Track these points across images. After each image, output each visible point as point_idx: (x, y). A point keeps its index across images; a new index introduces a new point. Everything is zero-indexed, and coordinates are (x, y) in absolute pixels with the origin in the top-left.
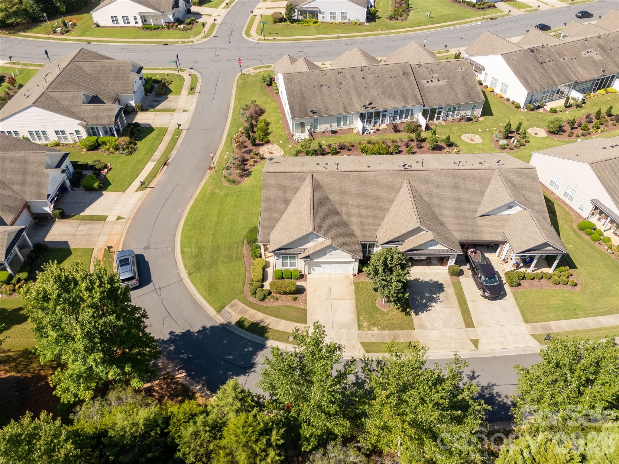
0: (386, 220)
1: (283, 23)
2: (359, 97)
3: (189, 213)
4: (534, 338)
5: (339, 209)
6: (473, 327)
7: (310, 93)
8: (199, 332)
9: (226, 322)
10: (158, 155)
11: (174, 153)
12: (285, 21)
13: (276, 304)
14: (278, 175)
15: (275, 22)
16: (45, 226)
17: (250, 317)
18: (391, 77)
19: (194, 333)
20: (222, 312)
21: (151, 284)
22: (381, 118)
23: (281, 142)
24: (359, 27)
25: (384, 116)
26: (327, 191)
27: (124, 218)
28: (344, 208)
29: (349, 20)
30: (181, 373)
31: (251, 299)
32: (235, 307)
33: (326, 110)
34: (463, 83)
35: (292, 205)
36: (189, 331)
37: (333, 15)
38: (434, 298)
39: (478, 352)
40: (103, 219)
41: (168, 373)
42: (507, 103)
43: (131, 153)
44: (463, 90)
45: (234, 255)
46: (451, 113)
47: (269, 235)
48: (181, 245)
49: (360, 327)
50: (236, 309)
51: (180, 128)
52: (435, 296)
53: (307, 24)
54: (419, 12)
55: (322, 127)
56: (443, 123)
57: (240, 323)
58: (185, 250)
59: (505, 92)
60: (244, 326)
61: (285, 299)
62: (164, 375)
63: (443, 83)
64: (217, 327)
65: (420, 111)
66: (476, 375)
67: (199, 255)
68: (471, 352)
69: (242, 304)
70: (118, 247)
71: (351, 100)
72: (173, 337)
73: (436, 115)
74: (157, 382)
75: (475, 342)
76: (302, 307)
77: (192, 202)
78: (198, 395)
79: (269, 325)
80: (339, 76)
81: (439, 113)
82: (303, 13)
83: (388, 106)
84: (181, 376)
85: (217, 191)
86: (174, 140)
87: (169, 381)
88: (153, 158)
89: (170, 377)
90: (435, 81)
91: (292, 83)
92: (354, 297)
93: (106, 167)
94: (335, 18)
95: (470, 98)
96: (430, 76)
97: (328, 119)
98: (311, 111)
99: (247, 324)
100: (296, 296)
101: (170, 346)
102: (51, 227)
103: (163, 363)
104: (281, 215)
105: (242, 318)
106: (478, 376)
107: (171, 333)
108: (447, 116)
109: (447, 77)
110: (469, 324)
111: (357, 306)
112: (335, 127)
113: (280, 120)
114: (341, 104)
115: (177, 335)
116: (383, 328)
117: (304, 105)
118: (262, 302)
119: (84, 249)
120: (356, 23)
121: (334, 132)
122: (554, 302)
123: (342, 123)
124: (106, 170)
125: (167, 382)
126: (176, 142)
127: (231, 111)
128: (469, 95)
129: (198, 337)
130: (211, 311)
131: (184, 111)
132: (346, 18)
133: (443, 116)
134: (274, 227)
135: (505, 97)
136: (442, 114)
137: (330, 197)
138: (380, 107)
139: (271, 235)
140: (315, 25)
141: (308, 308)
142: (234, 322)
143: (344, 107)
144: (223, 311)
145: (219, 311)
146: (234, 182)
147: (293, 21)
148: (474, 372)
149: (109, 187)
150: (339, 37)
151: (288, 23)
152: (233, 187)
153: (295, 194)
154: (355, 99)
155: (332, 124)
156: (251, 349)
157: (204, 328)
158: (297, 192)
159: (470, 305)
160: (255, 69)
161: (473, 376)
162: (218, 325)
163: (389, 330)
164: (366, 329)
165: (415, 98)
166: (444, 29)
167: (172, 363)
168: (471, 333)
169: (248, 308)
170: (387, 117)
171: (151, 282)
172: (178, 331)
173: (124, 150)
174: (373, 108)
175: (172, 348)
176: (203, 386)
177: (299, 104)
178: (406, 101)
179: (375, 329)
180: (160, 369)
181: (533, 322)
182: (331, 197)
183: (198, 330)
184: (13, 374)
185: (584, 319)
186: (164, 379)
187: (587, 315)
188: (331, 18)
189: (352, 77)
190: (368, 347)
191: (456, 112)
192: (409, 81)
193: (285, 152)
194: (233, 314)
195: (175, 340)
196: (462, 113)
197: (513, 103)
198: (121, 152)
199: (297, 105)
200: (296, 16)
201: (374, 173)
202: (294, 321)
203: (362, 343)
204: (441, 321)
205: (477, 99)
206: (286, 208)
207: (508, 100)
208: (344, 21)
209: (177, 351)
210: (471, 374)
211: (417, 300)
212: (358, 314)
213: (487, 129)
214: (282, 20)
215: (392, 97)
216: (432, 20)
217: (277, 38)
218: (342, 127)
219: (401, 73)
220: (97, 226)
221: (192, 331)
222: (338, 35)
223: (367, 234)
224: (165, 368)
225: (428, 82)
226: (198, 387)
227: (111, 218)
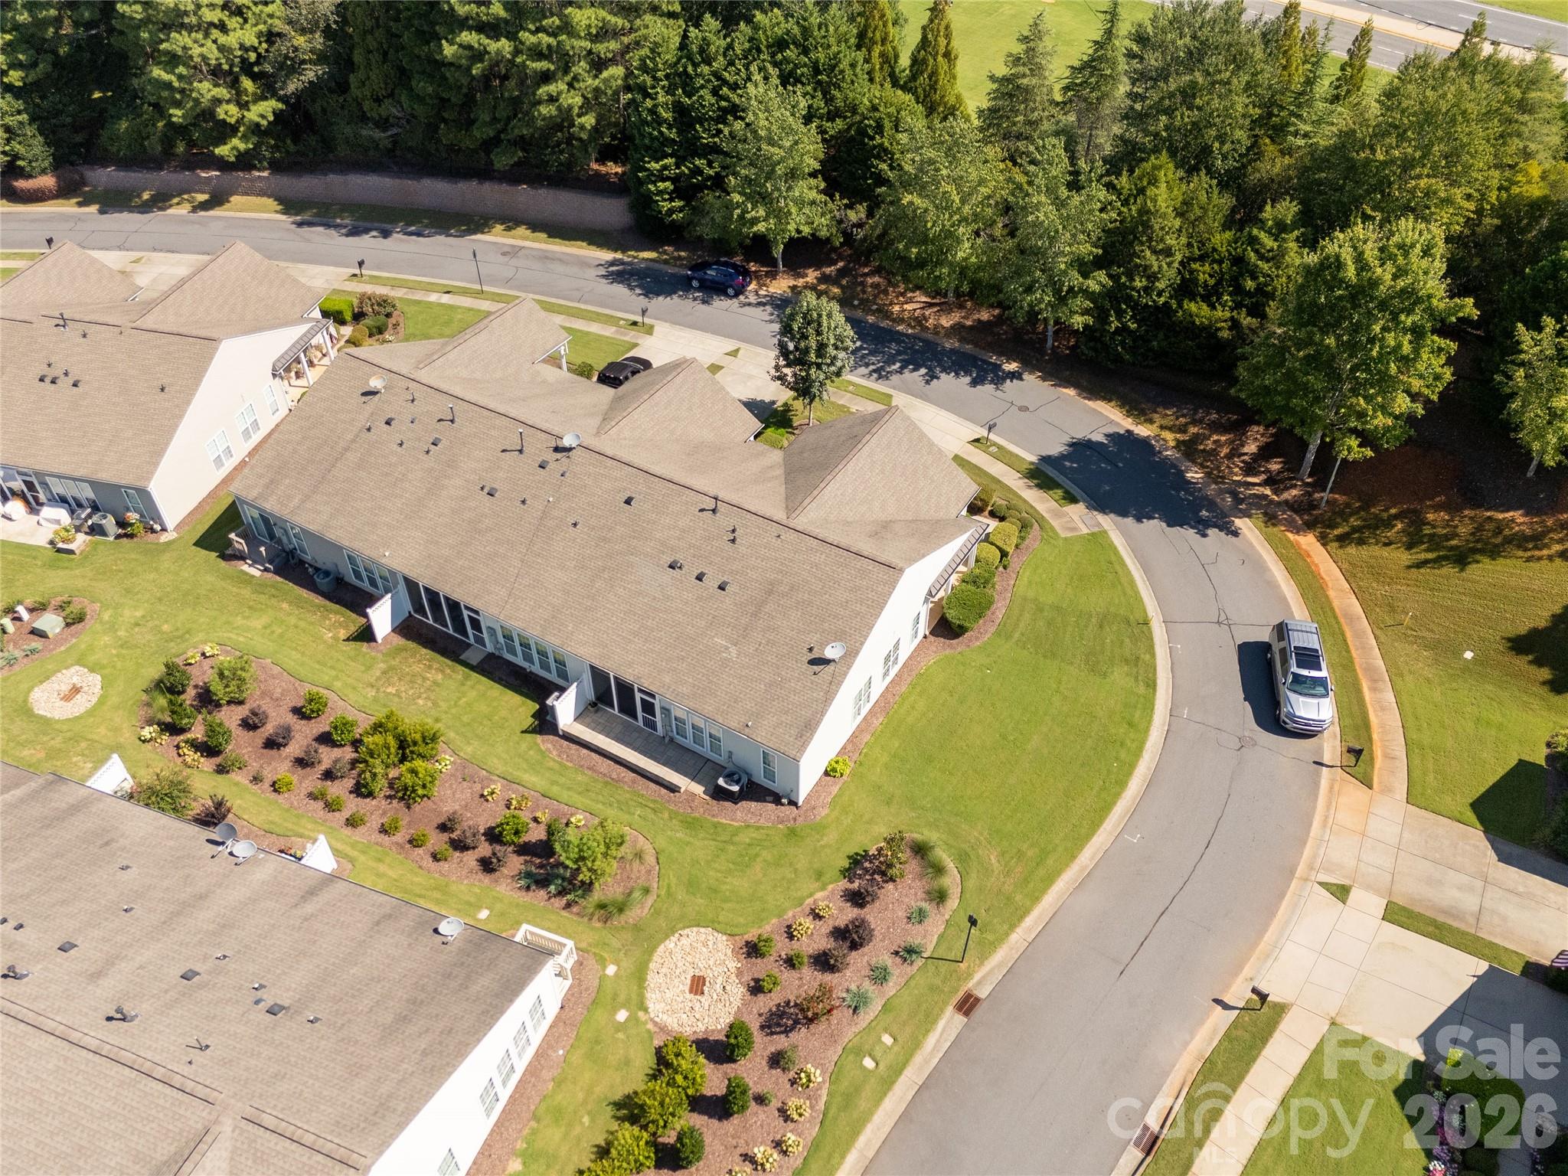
6: (713, 364)
19: (1161, 518)
20: (1097, 530)
21: (1239, 641)
23: (622, 1016)
27: (1320, 884)
32: (1069, 527)
36: (1170, 525)
39: (742, 347)
41: (1216, 483)
50: (1069, 522)
57: (1072, 499)
60: (1064, 494)
69: (1053, 524)
70: (1333, 782)
75: (733, 353)
78: (1172, 444)
84: (1194, 475)
99: (1060, 492)
103: (1223, 500)
105: (1063, 505)
115: (1192, 527)
129: (1155, 511)
130: (1117, 539)
142: (1081, 506)
144: (1094, 531)
156: (1068, 464)
162: (1112, 515)
169: (1045, 516)
171: (1240, 646)
172: (1190, 533)
175: (1204, 513)
179: (853, 412)
181: (629, 342)
183: (1151, 522)
184: (1501, 516)
190: (884, 400)
194: (1076, 518)
203: (889, 405)
204: (749, 384)
220: (1412, 890)
221: (1164, 525)
224: (1221, 492)
227: (1368, 904)
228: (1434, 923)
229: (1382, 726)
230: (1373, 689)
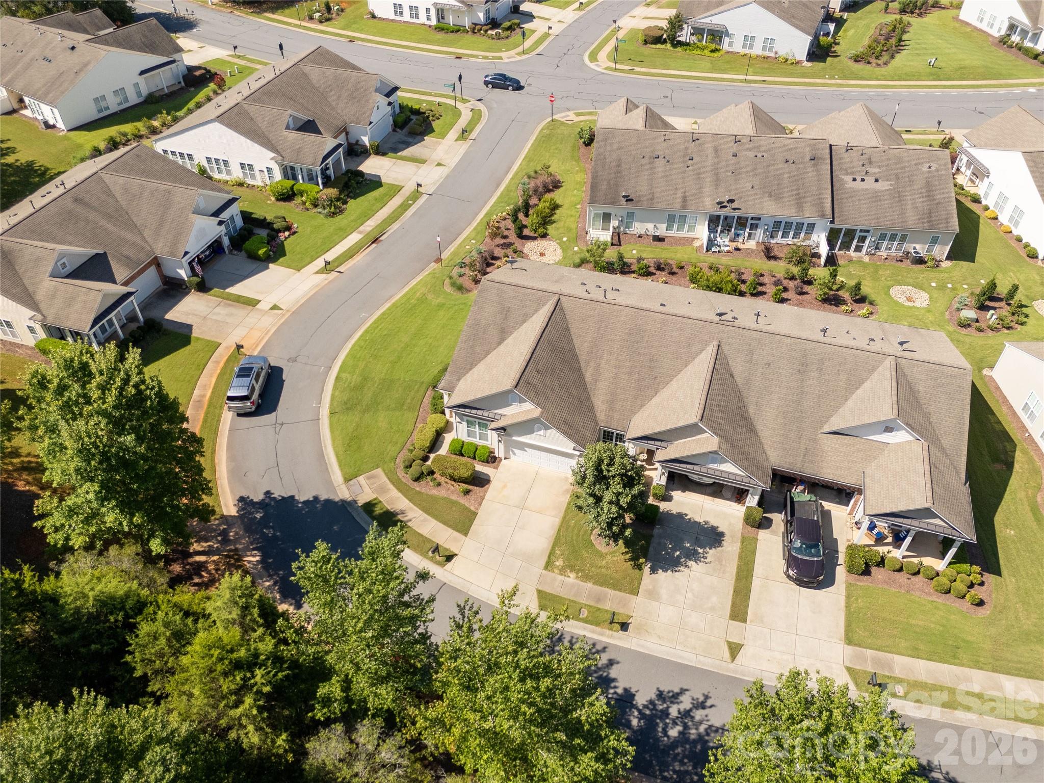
0: (656, 400)
1: (659, 46)
2: (717, 186)
3: (375, 322)
4: (850, 674)
5: (582, 364)
6: (744, 621)
7: (633, 167)
8: (306, 503)
9: (350, 499)
10: (370, 225)
11: (396, 226)
12: (665, 42)
13: (435, 492)
14: (504, 287)
15: (646, 42)
16: (173, 296)
17: (388, 502)
18: (787, 162)
19: (298, 502)
20: (351, 482)
21: (274, 414)
22: (747, 230)
23: (565, 239)
24: (791, 67)
25: (754, 227)
26: (573, 331)
27: (281, 309)
28: (592, 364)
29: (776, 53)
30: (254, 556)
31: (401, 473)
32: (373, 480)
33: (652, 199)
34: (925, 193)
35: (510, 341)
36: (292, 497)
37: (749, 40)
38: (696, 553)
39: (732, 666)
40: (252, 303)
41: (236, 550)
42: (1014, 244)
43: (333, 215)
44: (919, 205)
45: (409, 401)
46: (885, 243)
47: (459, 380)
48: (341, 367)
49: (549, 565)
50: (372, 484)
51: (420, 189)
52: (700, 551)
53: (698, 52)
54: (918, 55)
55: (639, 227)
56: (866, 259)
57: (369, 507)
58: (344, 375)
59: (1017, 224)
60: (373, 511)
61: (452, 488)
62: (231, 550)
63: (883, 186)
64: (336, 503)
65: (825, 230)
66: (708, 703)
67: (359, 388)
68: (718, 662)
69: (385, 479)
70: (254, 350)
71: (700, 189)
72: (267, 500)
73: (855, 243)
74: (215, 558)
75: (735, 649)
76: (472, 508)
77: (387, 305)
79: (410, 520)
80: (693, 145)
81: (863, 239)
82: (698, 31)
83: (764, 211)
84: (252, 559)
85: (430, 297)
86: (404, 207)
87: (233, 561)
88: (361, 228)
89: (236, 557)
90: (870, 180)
91: (608, 146)
92: (562, 514)
93: (288, 228)
94: (751, 47)
95: (930, 221)
96: (864, 170)
97: (652, 214)
98: (624, 197)
99: (378, 510)
100: (470, 487)
101: (258, 512)
102: (180, 301)
103: (237, 533)
104: (488, 353)
105: (375, 499)
106: (711, 706)
107: (268, 493)
108: (877, 248)
109: (897, 177)
110: (739, 613)
111: (559, 530)
112: (662, 230)
113: (578, 204)
114: (680, 194)
115: (274, 498)
116: (586, 577)
117: (616, 185)
118: (416, 484)
119: (209, 341)
120: (787, 60)
121: (659, 239)
122: (921, 623)
123: (676, 226)
124: (287, 233)
125: (228, 563)
126: (406, 210)
127: (510, 175)
128: (930, 215)
129: (301, 509)
130: (337, 476)
131: (439, 164)
132: (771, 49)
133: (869, 247)
134: (470, 369)
135: (1016, 232)
136: (867, 242)
137: (575, 341)
138: (748, 209)
139: (462, 381)
140: (712, 54)
141: (480, 512)
142: (361, 503)
143: (685, 200)
144: (354, 480)
145: (347, 480)
146: (460, 288)
147: (677, 44)
148: (707, 697)
149: (281, 260)
150: (746, 81)
151: (669, 46)
152: (458, 295)
153: (521, 325)
154: (708, 189)
155: (658, 225)
157: (316, 498)
158: (525, 321)
159: (756, 583)
160: (578, 115)
161: (703, 702)
162: (337, 499)
163: (594, 583)
164: (556, 571)
165: (821, 204)
166: (954, 92)
167: (249, 537)
168: (735, 633)
169: (391, 486)
170: (759, 230)
171: (274, 410)
172: (277, 493)
173: (324, 208)
174: (734, 209)
175: (258, 516)
176: (275, 584)
177: (609, 182)
178: (800, 206)
179: (573, 575)
180: (230, 540)
181: (860, 646)
182: (577, 342)
183: (306, 499)
185: (966, 670)
186: (227, 556)
187: (977, 665)
188: (744, 46)
189: (716, 150)
190: (545, 599)
191: (896, 243)
192: (819, 173)
193: (564, 258)
194: (367, 489)
195: (267, 505)
196: (908, 247)
197: (1026, 246)
198: (319, 210)
199: (605, 183)
200: (685, 35)
201: (664, 316)
202: (449, 526)
203: (539, 592)
204: (690, 595)
205: (942, 225)
206: (499, 343)
207: (1019, 240)
208: (767, 54)
209: (264, 522)
210: (701, 699)
211: (665, 548)
212: (556, 543)
213: (950, 286)
214: (658, 40)
215: (777, 197)
216: (936, 72)
217: (637, 69)
218: (674, 233)
219: (808, 157)
220: (240, 311)
221: (297, 498)
222: (743, 77)
223: (616, 416)
224: (236, 541)
225: (854, 180)
226: (268, 584)
227: (264, 306)
228: (239, 302)
229: (211, 376)
230: (204, 396)
